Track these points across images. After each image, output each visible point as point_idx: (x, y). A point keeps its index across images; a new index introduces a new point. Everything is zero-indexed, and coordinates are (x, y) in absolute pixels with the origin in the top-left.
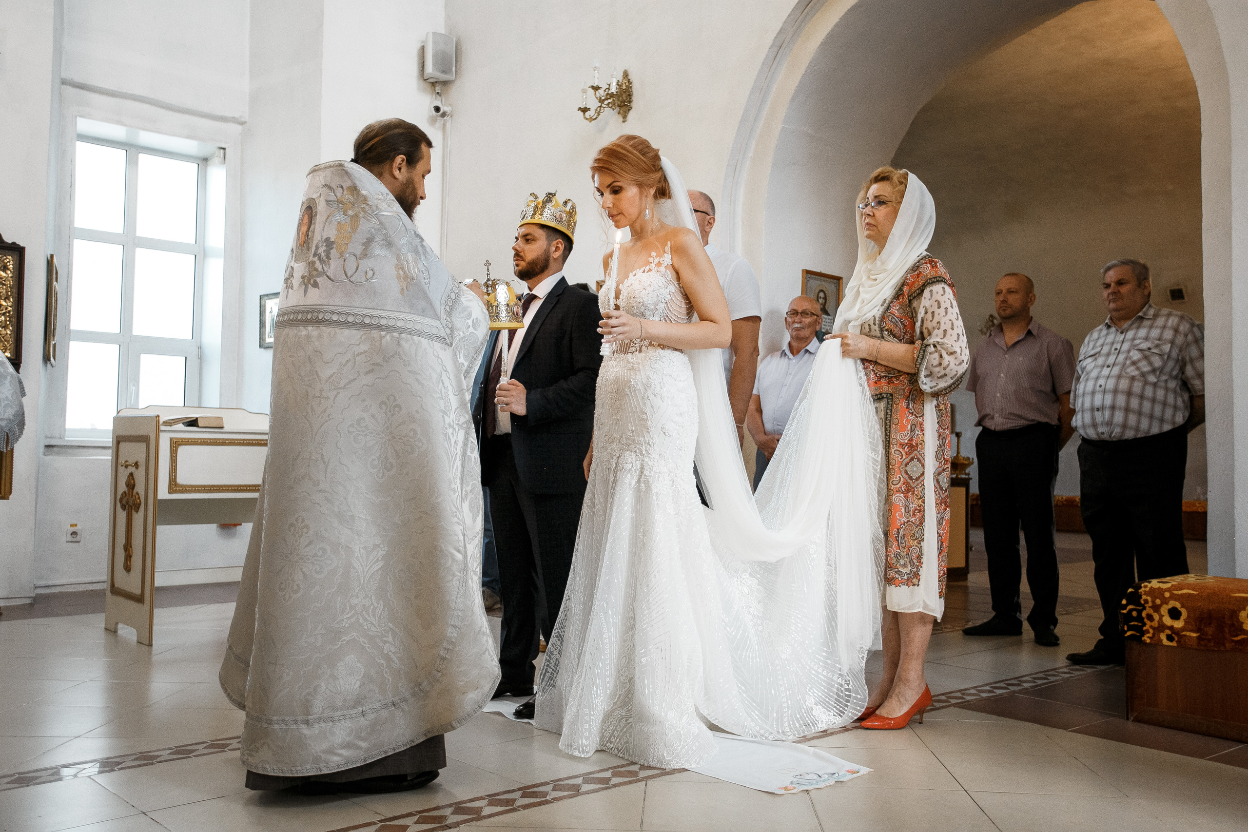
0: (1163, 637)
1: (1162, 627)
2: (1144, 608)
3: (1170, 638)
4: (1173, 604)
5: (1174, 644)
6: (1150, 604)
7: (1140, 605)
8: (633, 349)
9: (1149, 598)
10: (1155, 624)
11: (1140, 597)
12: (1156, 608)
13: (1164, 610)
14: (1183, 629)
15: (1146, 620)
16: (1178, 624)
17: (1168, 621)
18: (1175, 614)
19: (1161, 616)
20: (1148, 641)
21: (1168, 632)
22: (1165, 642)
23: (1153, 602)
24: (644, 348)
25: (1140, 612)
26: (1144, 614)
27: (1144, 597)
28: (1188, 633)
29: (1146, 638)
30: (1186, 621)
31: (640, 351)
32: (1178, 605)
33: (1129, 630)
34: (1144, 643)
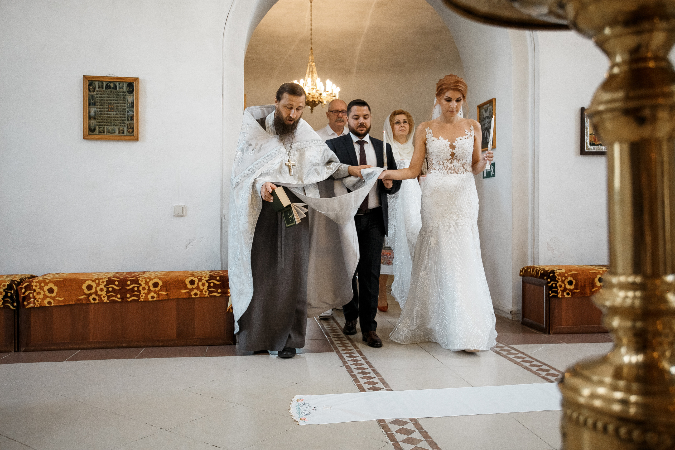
0: (565, 294)
1: (565, 289)
2: (558, 282)
3: (568, 294)
4: (570, 279)
5: (570, 296)
6: (560, 280)
7: (556, 281)
8: (461, 172)
9: (560, 278)
10: (562, 289)
11: (556, 277)
12: (563, 282)
13: (566, 282)
14: (574, 289)
15: (558, 288)
16: (572, 287)
17: (568, 287)
18: (570, 283)
19: (565, 285)
20: (560, 297)
21: (568, 291)
22: (566, 296)
23: (562, 279)
24: (464, 172)
25: (556, 284)
26: (558, 285)
27: (557, 277)
28: (576, 291)
29: (560, 296)
30: (575, 285)
31: (463, 173)
32: (571, 279)
33: (552, 293)
34: (559, 298)
